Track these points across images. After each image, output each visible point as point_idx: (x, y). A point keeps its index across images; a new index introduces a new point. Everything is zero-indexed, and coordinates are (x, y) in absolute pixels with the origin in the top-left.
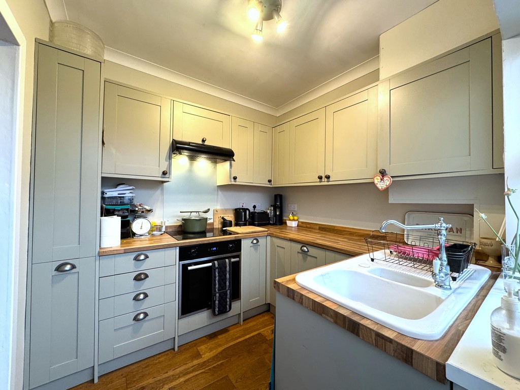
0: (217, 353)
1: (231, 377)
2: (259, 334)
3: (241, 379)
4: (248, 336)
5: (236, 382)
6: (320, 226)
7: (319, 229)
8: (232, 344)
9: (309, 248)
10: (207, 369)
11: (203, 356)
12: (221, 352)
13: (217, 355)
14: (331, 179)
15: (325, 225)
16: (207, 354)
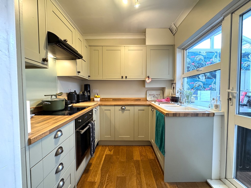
0: (100, 174)
1: (119, 175)
2: (106, 155)
3: (123, 173)
4: (103, 159)
5: (123, 175)
6: (114, 99)
7: (113, 100)
8: (101, 166)
9: (125, 107)
10: (106, 183)
11: (96, 181)
12: (102, 173)
13: (101, 175)
14: (127, 78)
15: (116, 98)
16: (96, 179)
